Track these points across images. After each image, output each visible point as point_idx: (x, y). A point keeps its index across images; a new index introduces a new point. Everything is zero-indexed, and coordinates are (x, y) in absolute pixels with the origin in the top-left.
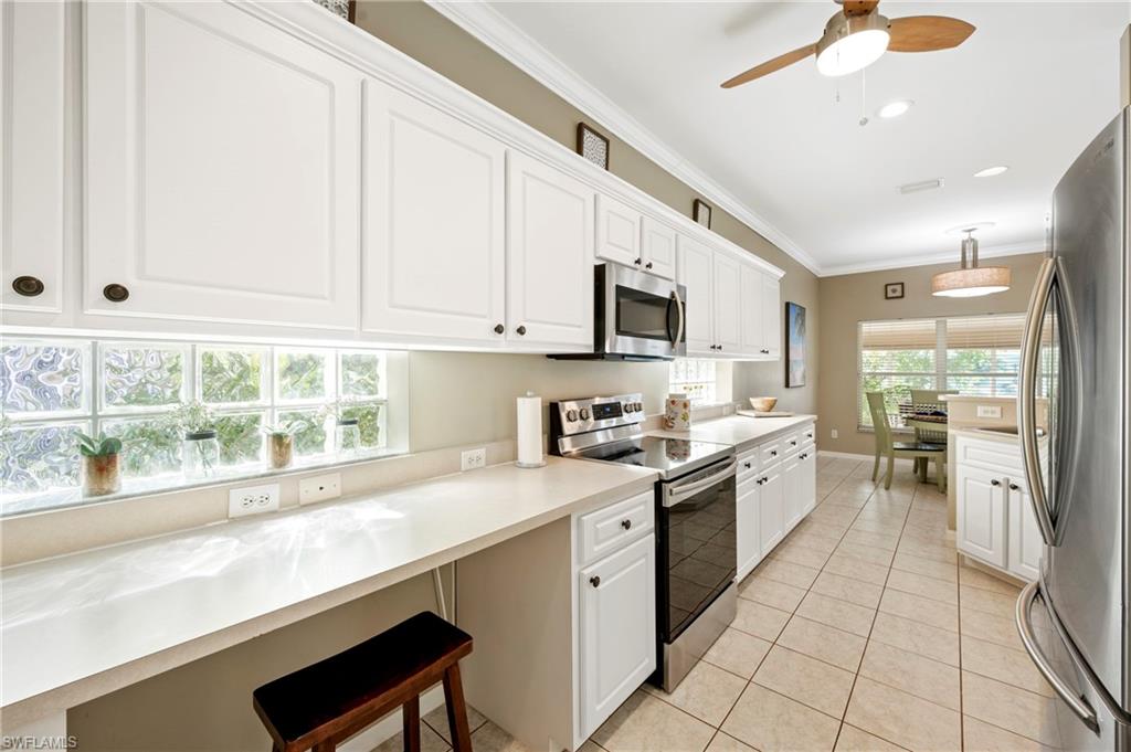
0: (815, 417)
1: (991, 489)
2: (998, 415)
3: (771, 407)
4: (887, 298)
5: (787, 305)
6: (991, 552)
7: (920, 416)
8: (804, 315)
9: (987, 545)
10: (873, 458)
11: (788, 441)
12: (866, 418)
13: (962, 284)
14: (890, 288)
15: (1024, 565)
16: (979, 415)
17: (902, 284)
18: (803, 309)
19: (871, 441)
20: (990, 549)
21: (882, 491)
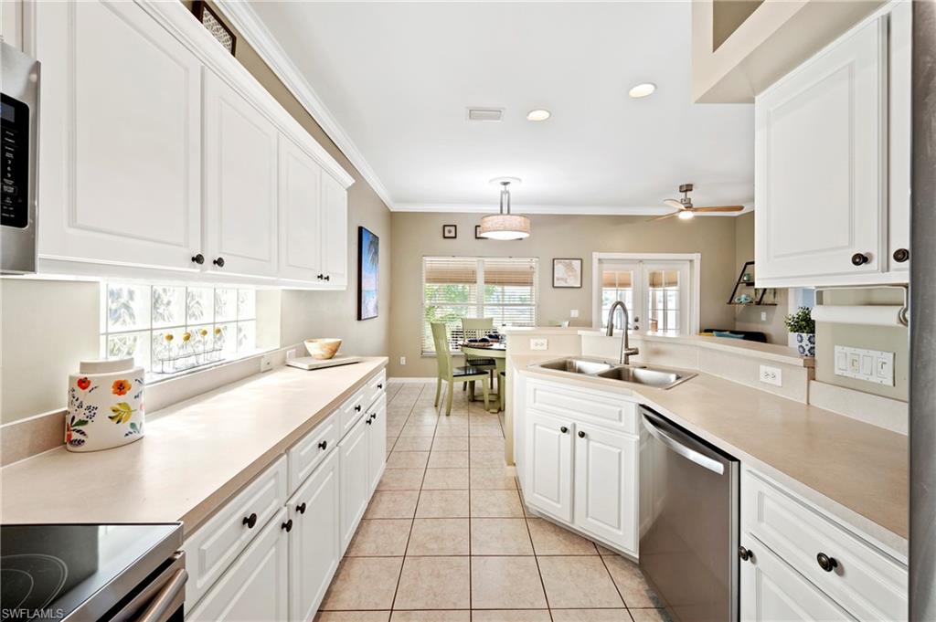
0: (385, 359)
1: (559, 436)
2: (545, 347)
3: (333, 353)
4: (445, 237)
5: (360, 229)
6: (559, 506)
7: (473, 344)
8: (377, 244)
9: (556, 499)
10: (435, 380)
11: (352, 406)
12: (430, 344)
13: (502, 228)
14: (447, 229)
15: (589, 519)
16: (532, 348)
17: (455, 226)
18: (376, 238)
19: (433, 365)
20: (558, 502)
21: (444, 418)
